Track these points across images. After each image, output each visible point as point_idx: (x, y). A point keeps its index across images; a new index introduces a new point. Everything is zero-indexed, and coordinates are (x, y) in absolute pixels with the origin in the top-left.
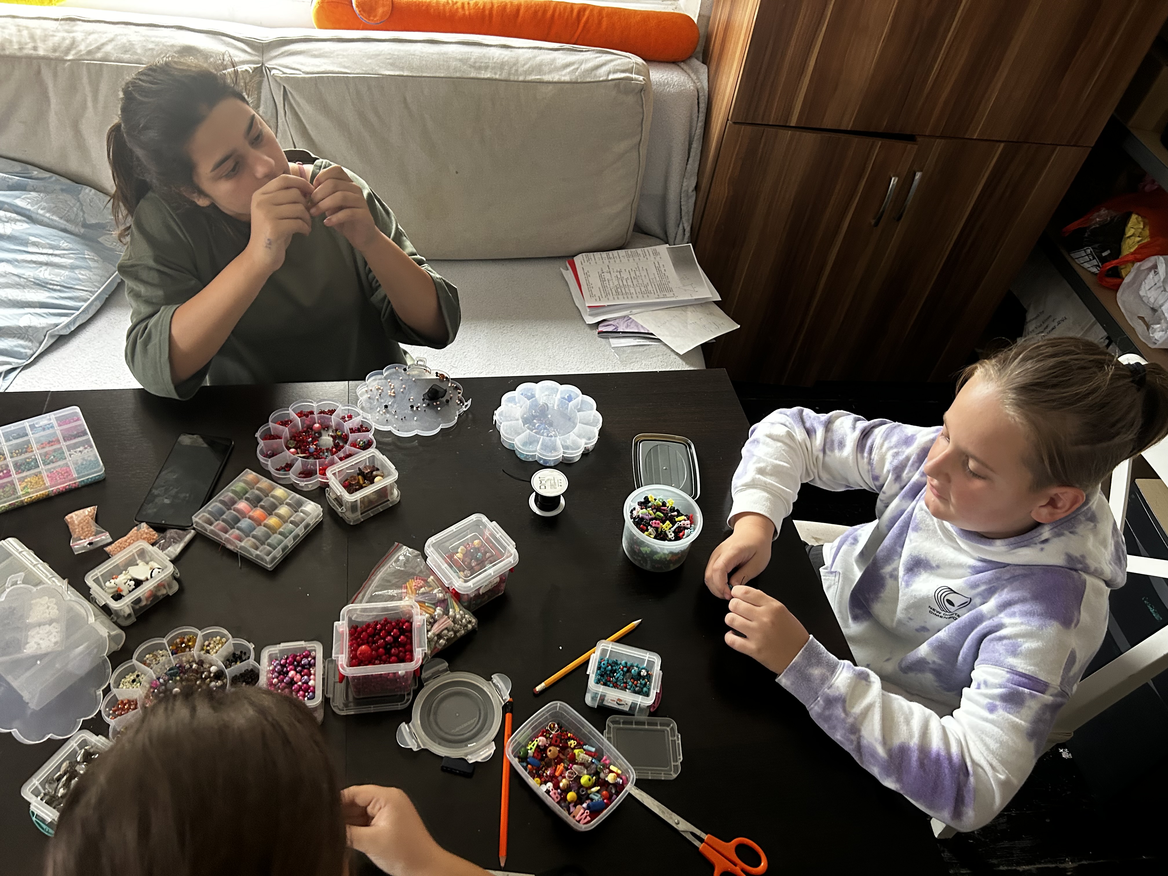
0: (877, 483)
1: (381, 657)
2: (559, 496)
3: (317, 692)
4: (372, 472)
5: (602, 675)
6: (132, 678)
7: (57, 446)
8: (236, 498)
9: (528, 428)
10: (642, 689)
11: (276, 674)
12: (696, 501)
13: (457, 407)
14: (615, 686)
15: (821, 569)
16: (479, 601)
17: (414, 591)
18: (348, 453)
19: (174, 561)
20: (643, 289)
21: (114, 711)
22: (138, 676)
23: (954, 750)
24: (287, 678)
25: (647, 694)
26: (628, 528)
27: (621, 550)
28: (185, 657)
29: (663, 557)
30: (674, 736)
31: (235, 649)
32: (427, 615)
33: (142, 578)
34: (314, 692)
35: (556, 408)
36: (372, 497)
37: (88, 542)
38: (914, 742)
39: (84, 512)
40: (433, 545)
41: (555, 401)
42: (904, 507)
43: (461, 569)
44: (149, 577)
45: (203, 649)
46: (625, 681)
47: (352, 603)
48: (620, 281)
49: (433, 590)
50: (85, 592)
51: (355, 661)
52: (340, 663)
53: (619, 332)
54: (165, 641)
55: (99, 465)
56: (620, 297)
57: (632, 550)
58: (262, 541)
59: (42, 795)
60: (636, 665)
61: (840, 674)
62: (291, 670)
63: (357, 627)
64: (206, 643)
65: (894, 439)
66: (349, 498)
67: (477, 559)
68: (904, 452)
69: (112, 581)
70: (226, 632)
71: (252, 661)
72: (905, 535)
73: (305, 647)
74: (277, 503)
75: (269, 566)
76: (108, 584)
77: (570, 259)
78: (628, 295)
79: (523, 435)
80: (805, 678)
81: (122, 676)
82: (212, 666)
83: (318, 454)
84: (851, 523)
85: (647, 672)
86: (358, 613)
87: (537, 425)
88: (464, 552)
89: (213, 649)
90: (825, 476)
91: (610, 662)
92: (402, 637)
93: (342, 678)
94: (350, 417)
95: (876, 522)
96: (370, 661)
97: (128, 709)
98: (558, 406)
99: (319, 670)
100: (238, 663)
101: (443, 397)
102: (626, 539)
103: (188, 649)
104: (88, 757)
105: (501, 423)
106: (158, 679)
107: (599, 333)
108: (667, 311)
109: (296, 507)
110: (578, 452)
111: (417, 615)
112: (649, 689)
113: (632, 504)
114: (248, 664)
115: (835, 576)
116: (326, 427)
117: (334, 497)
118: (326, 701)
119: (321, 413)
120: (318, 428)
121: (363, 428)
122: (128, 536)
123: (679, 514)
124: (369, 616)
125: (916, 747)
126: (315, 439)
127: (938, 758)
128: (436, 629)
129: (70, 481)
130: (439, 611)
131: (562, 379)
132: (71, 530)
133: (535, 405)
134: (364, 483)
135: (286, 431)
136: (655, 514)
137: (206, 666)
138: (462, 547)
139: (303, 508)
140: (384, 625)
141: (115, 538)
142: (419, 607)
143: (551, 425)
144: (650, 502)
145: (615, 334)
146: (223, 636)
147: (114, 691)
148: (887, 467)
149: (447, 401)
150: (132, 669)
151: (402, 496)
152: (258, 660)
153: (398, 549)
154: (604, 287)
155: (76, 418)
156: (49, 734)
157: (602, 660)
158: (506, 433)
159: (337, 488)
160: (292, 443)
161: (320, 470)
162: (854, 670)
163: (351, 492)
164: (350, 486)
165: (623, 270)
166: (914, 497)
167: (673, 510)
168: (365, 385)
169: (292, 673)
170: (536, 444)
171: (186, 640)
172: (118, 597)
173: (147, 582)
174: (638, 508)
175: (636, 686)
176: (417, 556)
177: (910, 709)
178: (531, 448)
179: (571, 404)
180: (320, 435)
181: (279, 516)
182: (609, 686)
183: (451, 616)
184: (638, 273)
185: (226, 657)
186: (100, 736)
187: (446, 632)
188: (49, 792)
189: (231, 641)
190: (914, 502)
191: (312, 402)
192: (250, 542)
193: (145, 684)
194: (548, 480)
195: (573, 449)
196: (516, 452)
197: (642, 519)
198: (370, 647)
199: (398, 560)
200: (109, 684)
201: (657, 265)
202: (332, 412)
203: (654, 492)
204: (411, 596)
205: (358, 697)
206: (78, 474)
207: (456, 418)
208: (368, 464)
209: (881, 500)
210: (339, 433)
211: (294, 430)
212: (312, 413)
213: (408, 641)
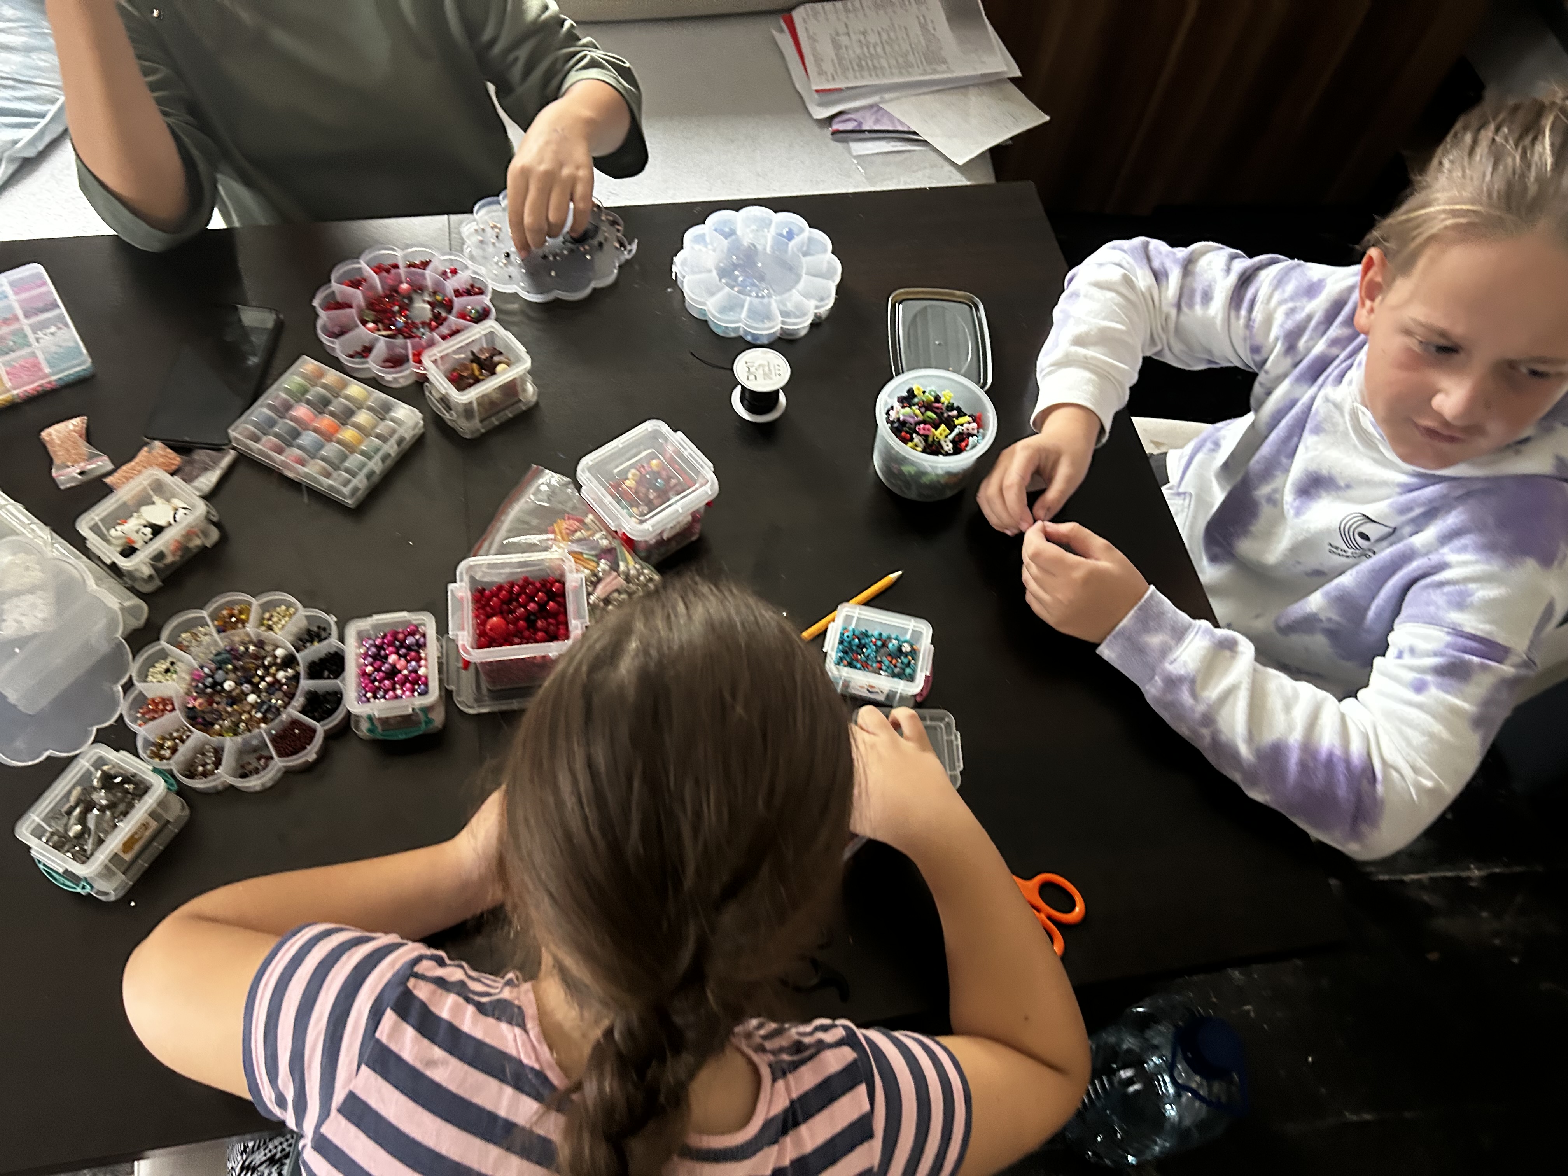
0: (1258, 358)
1: (521, 632)
2: (777, 392)
3: (431, 684)
4: (491, 357)
5: (845, 652)
6: (164, 667)
7: (15, 326)
8: (292, 401)
9: (727, 284)
10: (904, 670)
11: (370, 659)
12: (986, 392)
13: (618, 252)
14: (865, 666)
15: (1164, 489)
16: (663, 550)
17: (565, 537)
18: (454, 328)
19: (208, 497)
20: (901, 60)
21: (143, 714)
22: (172, 663)
23: (1356, 748)
24: (386, 665)
25: (911, 678)
26: (883, 437)
27: (871, 471)
28: (237, 636)
29: (935, 479)
30: (951, 734)
31: (309, 623)
32: (587, 572)
33: (162, 522)
34: (426, 684)
35: (768, 250)
36: (495, 396)
37: (78, 471)
38: (1295, 738)
39: (67, 426)
40: (590, 469)
41: (767, 241)
42: (1296, 394)
43: (633, 504)
44: (172, 521)
45: (263, 625)
46: (879, 659)
47: (474, 556)
48: (865, 49)
49: (593, 535)
50: (79, 543)
51: (485, 640)
52: (460, 643)
53: (864, 131)
54: (205, 614)
55: (81, 353)
56: (866, 74)
57: (888, 471)
58: (335, 465)
59: (48, 834)
60: (893, 636)
61: (1190, 642)
62: (392, 653)
63: (484, 590)
64: (267, 615)
65: (1290, 288)
66: (460, 398)
67: (656, 489)
68: (1303, 308)
69: (118, 528)
70: (292, 599)
71: (334, 640)
72: (1296, 439)
73: (409, 621)
74: (354, 408)
75: (349, 502)
76: (113, 532)
77: (786, 14)
78: (876, 70)
79: (719, 296)
80: (1138, 650)
81: (150, 663)
82: (277, 647)
83: (408, 331)
84: (1212, 419)
85: (912, 646)
86: (485, 570)
87: (741, 279)
88: (636, 478)
89: (276, 623)
90: (1177, 347)
91: (857, 633)
92: (551, 603)
93: (467, 664)
94: (454, 272)
95: (1249, 418)
96: (505, 639)
97: (165, 710)
98: (772, 247)
99: (432, 651)
100: (316, 644)
101: (592, 238)
102: (880, 452)
103: (240, 625)
104: (107, 780)
105: (684, 277)
106: (202, 667)
107: (834, 133)
108: (937, 96)
109: (382, 412)
110: (804, 322)
111: (571, 572)
112: (914, 671)
113: (889, 400)
114: (330, 645)
115: (1184, 499)
116: (418, 288)
117: (437, 396)
118: (447, 696)
119: (410, 266)
120: (407, 290)
121: (473, 290)
122: (137, 460)
123: (961, 414)
124: (500, 574)
125: (1296, 745)
126: (404, 308)
127: (1330, 762)
128: (601, 591)
129: (42, 379)
130: (603, 565)
131: (777, 205)
132: (52, 454)
133: (735, 248)
134: (482, 374)
135: (358, 296)
136: (923, 414)
137: (268, 648)
138: (633, 471)
139: (393, 414)
140: (523, 588)
141: (118, 464)
142: (572, 559)
143: (762, 278)
144: (915, 396)
145: (859, 134)
146: (289, 605)
147: (139, 686)
148: (1276, 331)
149: (601, 245)
150: (163, 655)
151: (540, 395)
152: (342, 639)
153: (538, 474)
154: (840, 59)
155: (39, 282)
156: (47, 750)
157: (845, 629)
158: (691, 291)
159: (440, 384)
160: (370, 315)
161: (414, 355)
162: (1213, 635)
163: (461, 388)
164: (461, 381)
165: (869, 31)
166: (1314, 379)
167: (950, 407)
168: (475, 220)
169: (393, 658)
170: (738, 310)
171: (236, 612)
172: (129, 551)
173: (171, 528)
174: (897, 405)
175: (895, 666)
176: (566, 485)
177: (1295, 691)
178: (732, 316)
179: (792, 244)
180: (411, 299)
181: (357, 426)
182: (856, 668)
183: (623, 572)
184: (892, 34)
185: (295, 635)
186: (122, 752)
187: (616, 595)
188: (58, 830)
189: (302, 612)
190: (1314, 389)
191: (393, 250)
192: (317, 468)
193: (184, 675)
194: (760, 366)
195: (798, 317)
196: (710, 323)
197: (904, 423)
198: (504, 618)
199: (538, 490)
200: (131, 678)
201: (922, 21)
202: (425, 265)
203: (922, 381)
204: (561, 545)
205: (495, 689)
206: (51, 367)
207: (616, 271)
208: (485, 346)
209: (1261, 384)
210: (439, 298)
211: (370, 294)
212: (396, 266)
213: (562, 609)
